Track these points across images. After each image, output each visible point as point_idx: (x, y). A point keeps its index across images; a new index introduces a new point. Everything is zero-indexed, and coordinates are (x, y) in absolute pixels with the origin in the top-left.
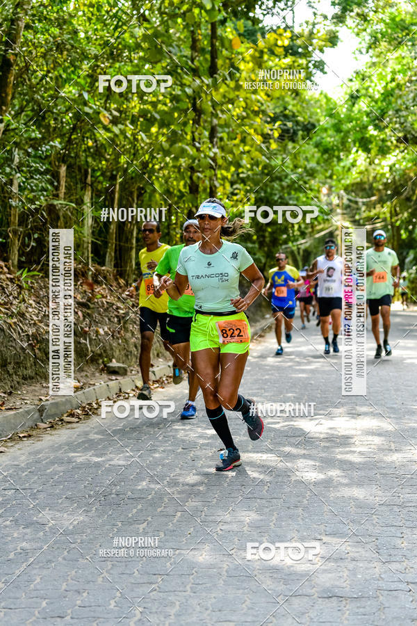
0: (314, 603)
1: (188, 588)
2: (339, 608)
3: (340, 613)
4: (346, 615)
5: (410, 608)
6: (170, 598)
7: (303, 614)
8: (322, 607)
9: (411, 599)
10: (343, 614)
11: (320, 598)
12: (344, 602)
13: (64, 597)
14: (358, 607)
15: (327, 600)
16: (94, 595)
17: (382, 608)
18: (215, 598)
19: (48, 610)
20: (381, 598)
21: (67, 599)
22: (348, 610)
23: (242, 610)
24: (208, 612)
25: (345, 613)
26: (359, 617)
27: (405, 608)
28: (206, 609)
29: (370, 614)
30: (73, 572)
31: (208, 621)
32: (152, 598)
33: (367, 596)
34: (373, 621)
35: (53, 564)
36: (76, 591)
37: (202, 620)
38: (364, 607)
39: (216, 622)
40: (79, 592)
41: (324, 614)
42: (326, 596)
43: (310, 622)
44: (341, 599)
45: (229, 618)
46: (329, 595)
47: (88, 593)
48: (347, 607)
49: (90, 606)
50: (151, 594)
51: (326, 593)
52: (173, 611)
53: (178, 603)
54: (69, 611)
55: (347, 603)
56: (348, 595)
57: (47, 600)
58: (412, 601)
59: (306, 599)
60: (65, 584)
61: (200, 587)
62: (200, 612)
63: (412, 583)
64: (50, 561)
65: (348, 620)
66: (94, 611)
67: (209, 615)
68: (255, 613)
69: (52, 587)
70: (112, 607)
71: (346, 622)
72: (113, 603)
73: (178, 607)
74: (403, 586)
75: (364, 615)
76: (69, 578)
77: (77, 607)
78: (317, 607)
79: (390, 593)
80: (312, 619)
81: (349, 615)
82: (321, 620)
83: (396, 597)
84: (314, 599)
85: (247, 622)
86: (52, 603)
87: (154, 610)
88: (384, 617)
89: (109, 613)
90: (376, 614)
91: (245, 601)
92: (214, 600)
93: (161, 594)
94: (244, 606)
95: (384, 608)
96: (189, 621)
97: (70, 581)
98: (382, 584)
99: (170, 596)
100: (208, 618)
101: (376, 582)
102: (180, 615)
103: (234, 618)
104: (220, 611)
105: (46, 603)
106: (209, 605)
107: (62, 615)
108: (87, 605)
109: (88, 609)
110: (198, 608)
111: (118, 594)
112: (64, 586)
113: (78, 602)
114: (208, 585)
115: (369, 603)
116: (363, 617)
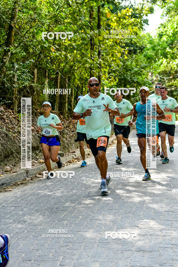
0: (133, 253)
1: (82, 248)
2: (143, 256)
3: (143, 258)
4: (146, 258)
5: (172, 255)
7: (128, 258)
8: (136, 255)
9: (173, 251)
10: (144, 258)
11: (135, 251)
12: (145, 253)
13: (32, 252)
14: (151, 255)
15: (138, 252)
16: (44, 251)
17: (160, 255)
18: (93, 252)
19: (25, 258)
20: (160, 251)
21: (33, 253)
22: (146, 256)
23: (103, 257)
24: (90, 257)
25: (145, 257)
26: (151, 259)
27: (170, 255)
28: (89, 257)
29: (155, 258)
30: (36, 242)
31: (89, 262)
32: (67, 252)
33: (155, 250)
34: (156, 261)
35: (28, 239)
36: (37, 249)
37: (86, 261)
38: (153, 255)
39: (92, 262)
40: (38, 250)
41: (137, 258)
43: (131, 261)
44: (144, 252)
45: (98, 260)
46: (140, 250)
47: (41, 250)
48: (146, 255)
49: (42, 256)
50: (67, 251)
51: (138, 249)
52: (75, 258)
53: (77, 254)
54: (33, 258)
55: (146, 254)
56: (147, 250)
57: (25, 254)
58: (173, 252)
59: (129, 252)
60: (32, 247)
61: (87, 247)
62: (86, 258)
63: (174, 245)
64: (27, 237)
65: (146, 260)
66: (43, 258)
67: (90, 259)
68: (108, 258)
69: (27, 248)
70: (51, 256)
71: (145, 261)
72: (51, 254)
73: (77, 256)
74: (170, 246)
75: (153, 258)
76: (34, 244)
77: (37, 256)
78: (134, 255)
79: (164, 249)
80: (131, 260)
81: (147, 258)
82: (135, 261)
83: (167, 251)
84: (133, 252)
85: (105, 262)
86: (26, 255)
87: (68, 257)
88: (161, 259)
89: (49, 259)
90: (158, 258)
91: (105, 253)
92: (92, 253)
93: (71, 251)
94: (104, 255)
95: (161, 255)
96: (81, 261)
97: (35, 245)
98: (161, 245)
99: (74, 251)
100: (89, 260)
101: (159, 244)
102: (78, 259)
103: (100, 260)
104: (94, 257)
105: (24, 255)
106: (90, 255)
107: (30, 260)
108: (41, 255)
109: (41, 257)
110: (86, 256)
111: (54, 251)
112: (32, 248)
113: (37, 254)
114: (90, 246)
115: (155, 253)
116: (152, 259)
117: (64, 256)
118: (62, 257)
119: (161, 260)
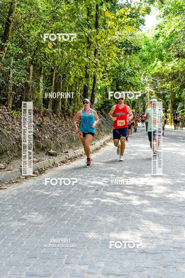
1: (86, 247)
2: (146, 257)
3: (146, 259)
4: (149, 260)
14: (154, 257)
15: (141, 254)
17: (163, 257)
19: (30, 255)
20: (163, 254)
24: (94, 257)
26: (154, 261)
27: (173, 258)
29: (158, 260)
30: (39, 240)
31: (94, 261)
33: (157, 252)
34: (160, 263)
37: (91, 260)
38: (156, 257)
39: (97, 261)
44: (147, 254)
45: (102, 260)
48: (150, 257)
51: (141, 251)
52: (80, 256)
53: (82, 253)
54: (38, 256)
55: (149, 255)
56: (150, 252)
59: (133, 253)
61: (90, 247)
63: (175, 248)
65: (150, 262)
66: (48, 256)
69: (31, 246)
72: (56, 253)
73: (82, 255)
76: (38, 242)
77: (41, 254)
79: (167, 251)
82: (139, 262)
83: (169, 253)
85: (109, 262)
86: (31, 252)
87: (72, 256)
89: (54, 257)
90: (161, 260)
92: (96, 253)
93: (75, 250)
96: (86, 261)
97: (38, 244)
98: (164, 248)
100: (94, 259)
101: (161, 247)
102: (83, 258)
103: (104, 260)
104: (99, 257)
105: (29, 252)
106: (94, 255)
107: (36, 257)
109: (46, 255)
110: (90, 256)
111: (58, 249)
114: (94, 246)
115: (158, 255)
116: (156, 261)
117: (69, 255)
118: (66, 256)
119: (164, 262)
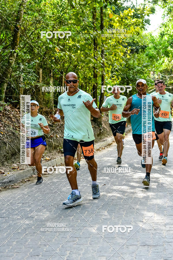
0: (138, 248)
1: (88, 243)
2: (148, 250)
4: (150, 253)
6: (81, 247)
7: (133, 252)
8: (141, 250)
10: (149, 253)
11: (140, 246)
12: (150, 247)
14: (155, 249)
15: (143, 247)
18: (99, 247)
19: (33, 253)
20: (165, 245)
21: (40, 248)
22: (151, 251)
23: (109, 251)
24: (96, 252)
25: (150, 252)
26: (155, 253)
28: (95, 251)
29: (160, 252)
30: (43, 237)
31: (96, 256)
32: (74, 247)
33: (159, 245)
34: (161, 255)
36: (44, 245)
37: (93, 256)
38: (158, 249)
39: (98, 257)
40: (45, 245)
41: (141, 253)
42: (143, 245)
44: (149, 246)
45: (104, 255)
47: (49, 246)
48: (151, 250)
52: (82, 252)
53: (84, 249)
54: (41, 253)
55: (151, 248)
56: (152, 245)
57: (32, 249)
59: (135, 247)
60: (40, 242)
61: (93, 242)
62: (92, 253)
64: (34, 233)
66: (51, 253)
67: (96, 254)
69: (35, 244)
70: (58, 251)
71: (150, 256)
73: (84, 251)
75: (158, 253)
77: (44, 252)
78: (139, 250)
79: (169, 243)
80: (136, 255)
81: (151, 253)
82: (140, 255)
84: (138, 246)
86: (34, 250)
87: (74, 252)
88: (165, 253)
90: (162, 252)
91: (111, 248)
92: (98, 248)
93: (78, 246)
94: (110, 250)
95: (166, 249)
96: (88, 256)
97: (42, 241)
98: (166, 240)
99: (81, 246)
101: (163, 239)
102: (84, 254)
103: (106, 255)
104: (100, 252)
105: (32, 250)
107: (38, 255)
108: (48, 251)
109: (48, 252)
110: (92, 251)
111: (61, 246)
112: (40, 243)
113: (45, 250)
114: (96, 241)
115: (160, 248)
117: (71, 251)
118: (68, 252)
